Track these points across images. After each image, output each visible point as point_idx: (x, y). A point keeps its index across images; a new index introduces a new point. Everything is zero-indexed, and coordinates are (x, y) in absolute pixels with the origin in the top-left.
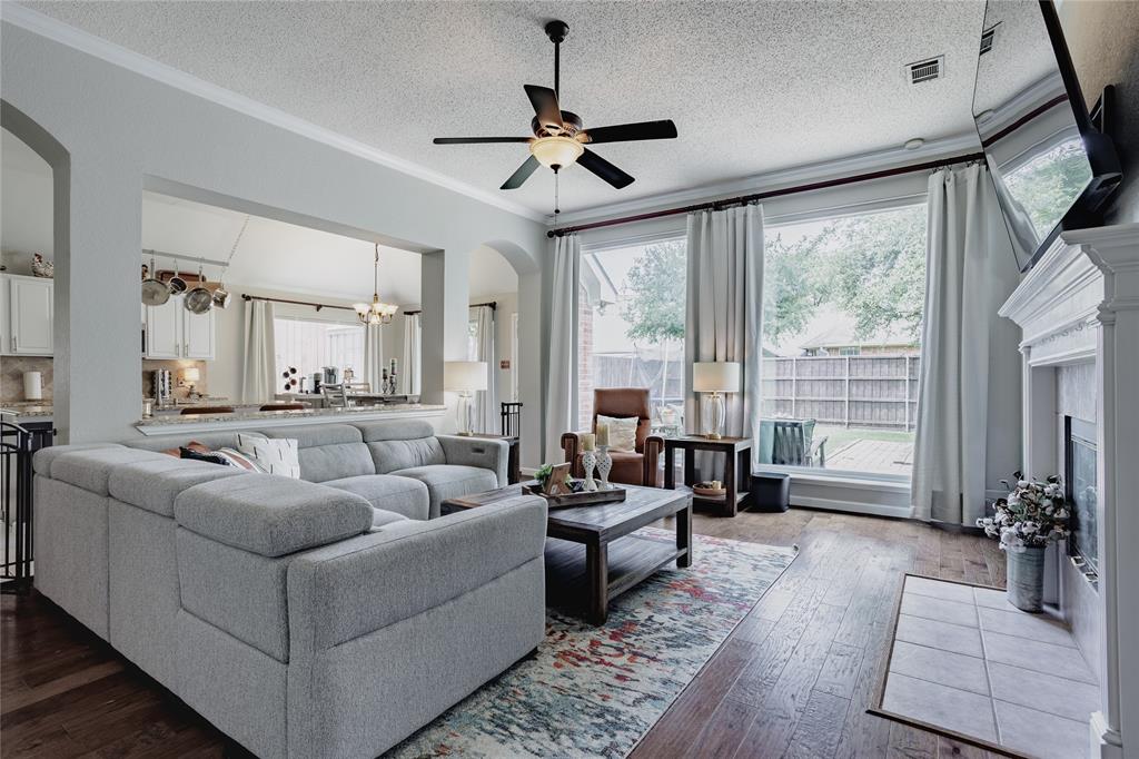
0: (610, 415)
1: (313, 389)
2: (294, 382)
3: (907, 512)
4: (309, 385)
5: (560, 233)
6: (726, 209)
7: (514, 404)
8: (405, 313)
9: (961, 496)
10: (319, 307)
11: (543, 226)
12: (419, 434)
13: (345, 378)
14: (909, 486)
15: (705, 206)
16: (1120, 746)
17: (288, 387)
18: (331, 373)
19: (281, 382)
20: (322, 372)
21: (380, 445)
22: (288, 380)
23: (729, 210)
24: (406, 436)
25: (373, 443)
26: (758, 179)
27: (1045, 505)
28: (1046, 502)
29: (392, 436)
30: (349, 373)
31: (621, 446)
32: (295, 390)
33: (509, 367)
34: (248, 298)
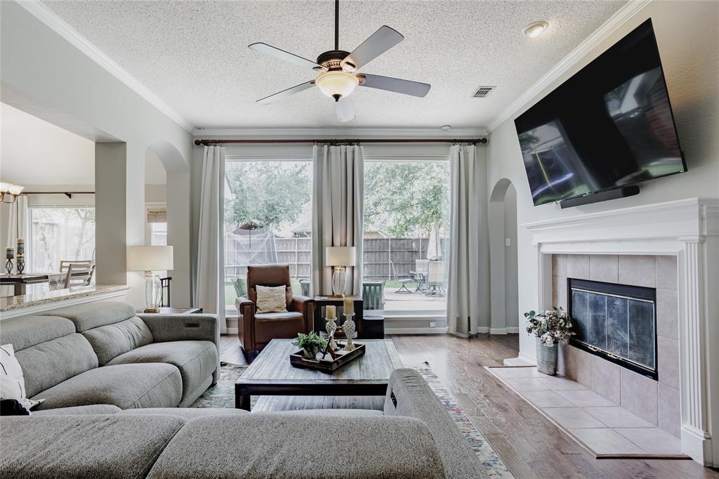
0: (265, 285)
3: (444, 330)
5: (206, 143)
6: (340, 145)
7: (165, 279)
9: (469, 318)
11: (191, 135)
12: (125, 316)
14: (445, 316)
15: (325, 142)
16: (710, 438)
21: (95, 333)
23: (342, 146)
24: (114, 319)
25: (86, 332)
26: (359, 130)
27: (561, 322)
28: (562, 321)
29: (104, 322)
31: (278, 308)
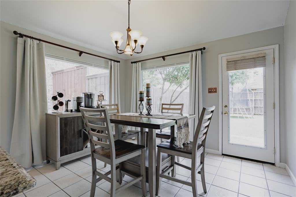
1: (76, 108)
2: (61, 104)
4: (72, 106)
8: (132, 63)
10: (81, 53)
13: (99, 100)
17: (56, 108)
18: (89, 96)
19: (50, 104)
20: (83, 96)
22: (56, 102)
30: (101, 97)
32: (62, 110)
33: (216, 92)
34: (21, 36)
